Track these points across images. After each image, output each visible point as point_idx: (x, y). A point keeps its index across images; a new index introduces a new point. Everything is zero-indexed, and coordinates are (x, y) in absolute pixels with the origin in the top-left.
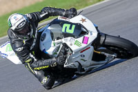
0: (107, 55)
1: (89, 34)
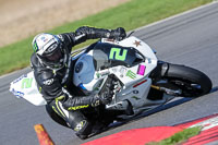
0: (168, 91)
1: (147, 61)
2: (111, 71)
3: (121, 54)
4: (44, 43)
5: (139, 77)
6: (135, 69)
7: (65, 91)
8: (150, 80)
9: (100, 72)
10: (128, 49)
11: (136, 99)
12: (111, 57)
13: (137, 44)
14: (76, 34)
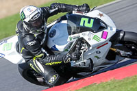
2: (81, 35)
3: (89, 22)
4: (30, 13)
5: (103, 40)
6: (100, 34)
7: (44, 51)
8: (110, 43)
9: (72, 36)
10: (94, 19)
11: (98, 58)
12: (81, 24)
13: (101, 15)
14: (51, 8)
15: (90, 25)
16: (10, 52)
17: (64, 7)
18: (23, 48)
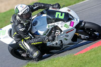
2: (56, 24)
11: (66, 40)
13: (69, 11)
15: (62, 17)
16: (4, 36)
17: (43, 5)
18: (16, 33)
